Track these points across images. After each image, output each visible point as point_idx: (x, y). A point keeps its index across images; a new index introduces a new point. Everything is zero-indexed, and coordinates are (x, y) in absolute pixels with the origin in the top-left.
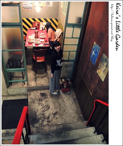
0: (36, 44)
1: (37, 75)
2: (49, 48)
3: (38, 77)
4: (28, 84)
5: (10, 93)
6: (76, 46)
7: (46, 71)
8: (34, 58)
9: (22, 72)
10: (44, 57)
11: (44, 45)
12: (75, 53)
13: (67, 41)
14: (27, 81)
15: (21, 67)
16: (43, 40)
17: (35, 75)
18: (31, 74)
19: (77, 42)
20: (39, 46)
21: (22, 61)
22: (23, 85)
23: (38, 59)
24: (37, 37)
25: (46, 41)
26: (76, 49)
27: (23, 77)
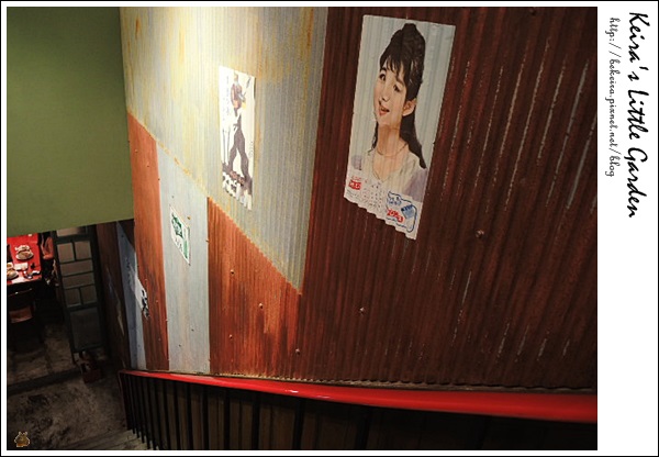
3: (22, 360)
10: (29, 310)
19: (91, 266)
20: (14, 282)
23: (16, 317)
25: (33, 267)
26: (93, 281)
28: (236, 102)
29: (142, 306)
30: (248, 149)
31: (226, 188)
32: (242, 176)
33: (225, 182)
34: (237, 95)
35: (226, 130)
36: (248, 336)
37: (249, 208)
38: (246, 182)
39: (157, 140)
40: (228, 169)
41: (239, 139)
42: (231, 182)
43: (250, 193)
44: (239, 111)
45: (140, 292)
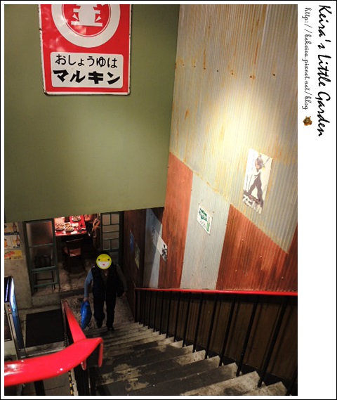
0: (67, 232)
1: (71, 275)
2: (87, 234)
3: (74, 278)
4: (60, 288)
5: (35, 304)
6: (118, 233)
7: (84, 268)
8: (66, 251)
9: (52, 272)
10: (79, 249)
11: (78, 231)
12: (118, 241)
13: (105, 229)
14: (59, 283)
15: (50, 266)
16: (77, 224)
17: (68, 275)
18: (63, 275)
19: (117, 228)
20: (72, 233)
21: (52, 257)
22: (53, 291)
23: (72, 253)
24: (67, 220)
25: (81, 226)
26: (118, 237)
27: (53, 279)
28: (259, 167)
29: (161, 253)
30: (263, 187)
31: (245, 202)
32: (257, 198)
33: (244, 199)
34: (260, 164)
35: (249, 176)
36: (248, 270)
37: (260, 212)
38: (259, 201)
39: (194, 171)
40: (249, 194)
41: (258, 183)
42: (249, 200)
43: (262, 206)
44: (260, 170)
45: (160, 245)
